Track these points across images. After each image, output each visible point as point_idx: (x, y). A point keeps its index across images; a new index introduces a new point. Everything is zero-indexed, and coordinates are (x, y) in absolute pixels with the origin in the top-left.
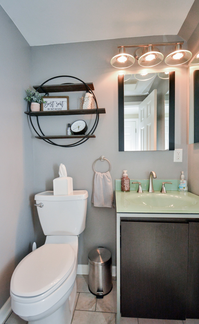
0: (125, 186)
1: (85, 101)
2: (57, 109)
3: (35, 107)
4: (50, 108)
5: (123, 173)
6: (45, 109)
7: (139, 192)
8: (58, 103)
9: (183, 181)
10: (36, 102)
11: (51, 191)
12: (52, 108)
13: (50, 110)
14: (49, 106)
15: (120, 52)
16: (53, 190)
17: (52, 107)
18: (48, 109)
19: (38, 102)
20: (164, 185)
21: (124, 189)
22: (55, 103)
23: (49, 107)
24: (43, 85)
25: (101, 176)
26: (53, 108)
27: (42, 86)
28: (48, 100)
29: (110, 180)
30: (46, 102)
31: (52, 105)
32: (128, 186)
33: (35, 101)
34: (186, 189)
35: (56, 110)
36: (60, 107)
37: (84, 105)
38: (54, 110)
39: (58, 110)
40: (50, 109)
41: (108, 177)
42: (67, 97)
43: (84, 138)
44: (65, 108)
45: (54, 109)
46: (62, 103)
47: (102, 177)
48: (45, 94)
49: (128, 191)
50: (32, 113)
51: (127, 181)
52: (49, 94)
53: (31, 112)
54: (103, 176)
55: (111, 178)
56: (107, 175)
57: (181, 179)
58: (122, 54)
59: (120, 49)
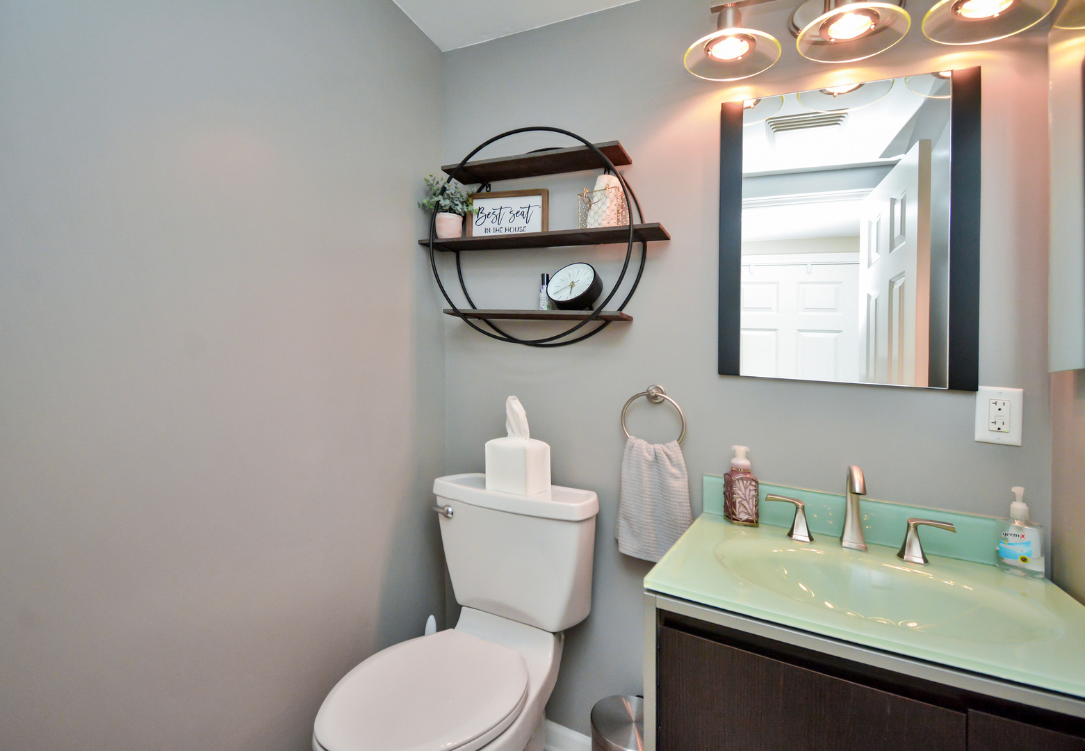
0: (737, 505)
1: (595, 199)
2: (512, 230)
3: (449, 227)
4: (492, 226)
5: (734, 455)
6: (478, 231)
7: (794, 536)
8: (514, 212)
9: (1020, 529)
10: (451, 210)
11: (479, 475)
12: (498, 227)
13: (492, 234)
14: (488, 221)
15: (720, 24)
16: (484, 472)
17: (496, 226)
18: (487, 230)
19: (455, 213)
20: (916, 528)
21: (735, 515)
22: (506, 212)
23: (488, 223)
24: (470, 160)
25: (647, 455)
26: (500, 226)
27: (466, 165)
28: (488, 205)
29: (681, 471)
30: (480, 209)
31: (498, 219)
32: (750, 506)
33: (448, 208)
34: (1038, 566)
35: (508, 233)
36: (519, 222)
37: (591, 213)
38: (503, 233)
39: (515, 233)
40: (492, 230)
41: (670, 459)
42: (544, 193)
43: (586, 320)
44: (534, 227)
45: (503, 230)
46: (526, 210)
47: (651, 458)
48: (479, 185)
49: (753, 523)
50: (438, 244)
51: (746, 488)
52: (490, 185)
53: (436, 241)
54: (653, 453)
55: (684, 465)
56: (669, 453)
57: (1008, 517)
58: (730, 31)
59: (720, 14)
